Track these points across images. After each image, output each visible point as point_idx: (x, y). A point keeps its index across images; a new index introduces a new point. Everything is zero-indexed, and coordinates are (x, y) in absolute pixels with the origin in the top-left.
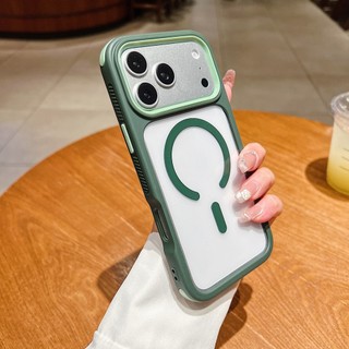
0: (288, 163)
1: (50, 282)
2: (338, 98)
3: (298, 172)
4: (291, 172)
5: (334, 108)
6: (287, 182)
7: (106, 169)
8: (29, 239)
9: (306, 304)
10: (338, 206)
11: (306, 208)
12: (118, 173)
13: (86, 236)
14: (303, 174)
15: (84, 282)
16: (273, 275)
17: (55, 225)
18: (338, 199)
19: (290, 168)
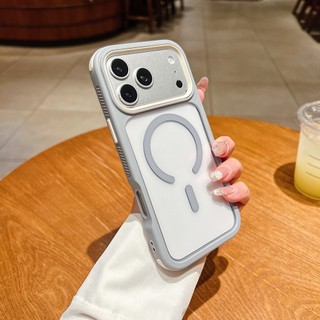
0: (258, 167)
1: (24, 280)
2: (304, 107)
3: (267, 175)
4: (261, 176)
6: (256, 185)
7: (86, 170)
8: (8, 236)
9: (268, 307)
10: (303, 210)
11: (273, 212)
12: (97, 174)
13: (61, 234)
14: (272, 178)
15: (56, 280)
16: (237, 276)
17: (34, 223)
18: (304, 203)
19: (260, 172)
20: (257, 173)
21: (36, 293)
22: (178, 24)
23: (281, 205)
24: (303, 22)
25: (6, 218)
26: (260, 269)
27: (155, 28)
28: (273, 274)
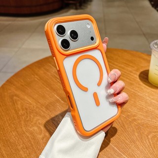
0: (131, 72)
1: (23, 123)
3: (135, 76)
4: (132, 76)
6: (130, 80)
9: (136, 134)
10: (153, 91)
11: (139, 92)
13: (39, 102)
14: (138, 77)
15: (38, 123)
17: (26, 98)
18: (153, 88)
19: (132, 74)
20: (131, 75)
21: (29, 128)
22: (90, 5)
23: (142, 89)
24: (152, 3)
26: (132, 118)
27: (78, 7)
28: (139, 120)
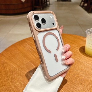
0: (74, 47)
1: (10, 80)
2: (87, 30)
3: (77, 50)
4: (75, 50)
5: (87, 33)
6: (74, 52)
7: (26, 49)
8: (4, 68)
9: (80, 86)
10: (88, 59)
11: (80, 59)
13: (20, 67)
14: (79, 50)
15: (19, 80)
16: (71, 78)
17: (12, 64)
18: (88, 57)
21: (14, 84)
23: (82, 58)
25: (4, 63)
26: (77, 75)
28: (81, 77)
